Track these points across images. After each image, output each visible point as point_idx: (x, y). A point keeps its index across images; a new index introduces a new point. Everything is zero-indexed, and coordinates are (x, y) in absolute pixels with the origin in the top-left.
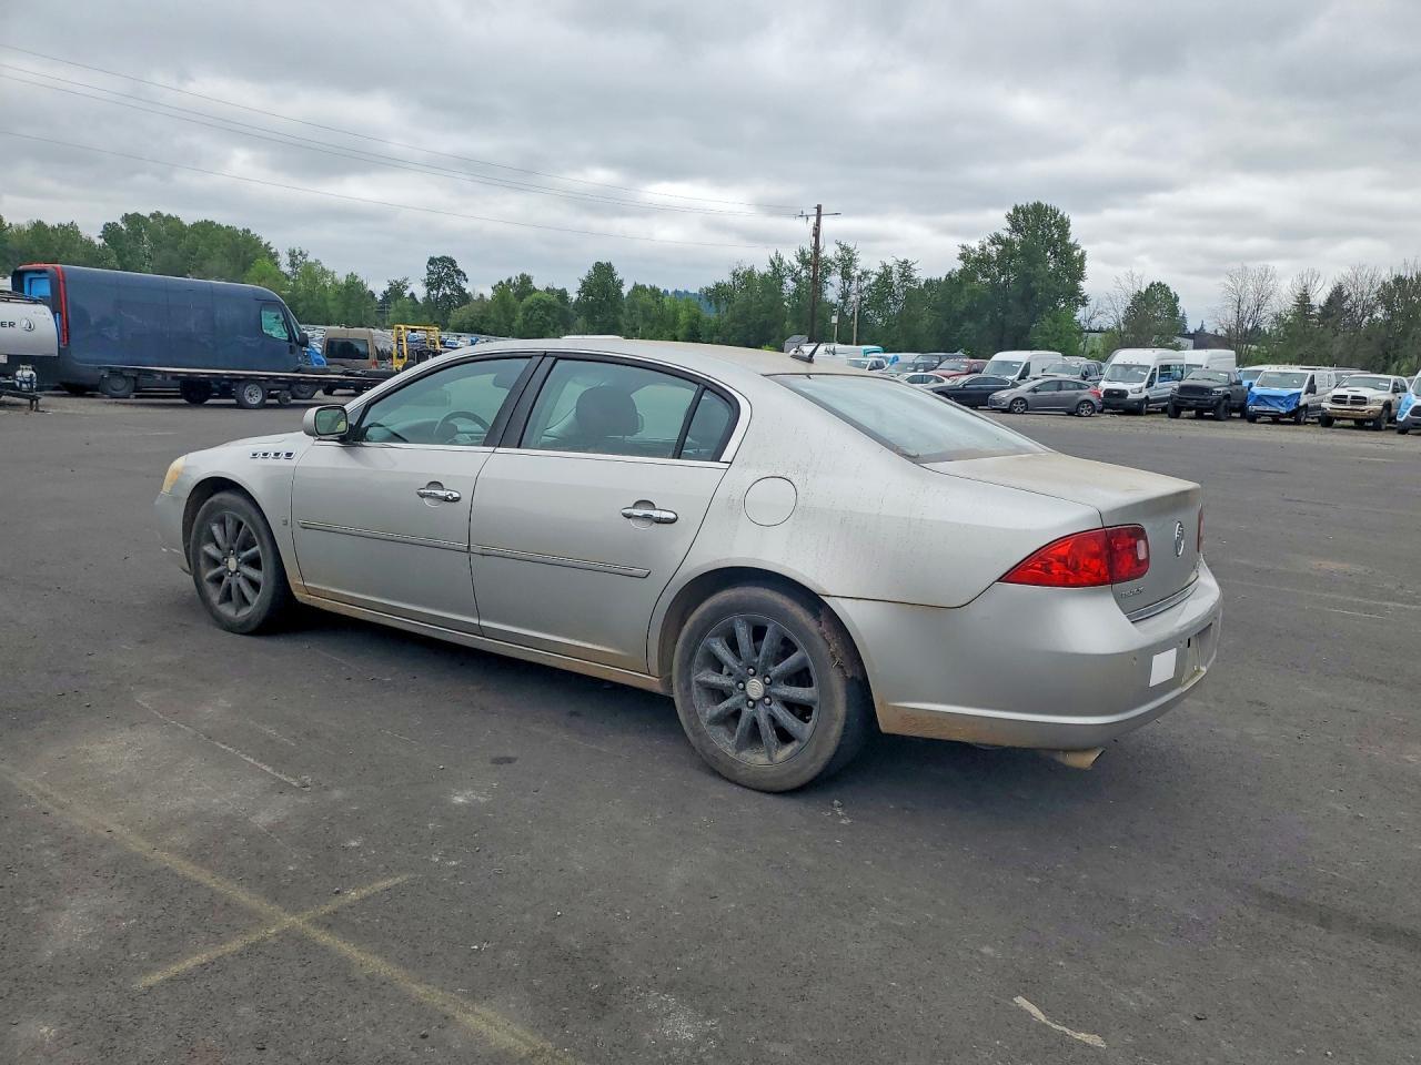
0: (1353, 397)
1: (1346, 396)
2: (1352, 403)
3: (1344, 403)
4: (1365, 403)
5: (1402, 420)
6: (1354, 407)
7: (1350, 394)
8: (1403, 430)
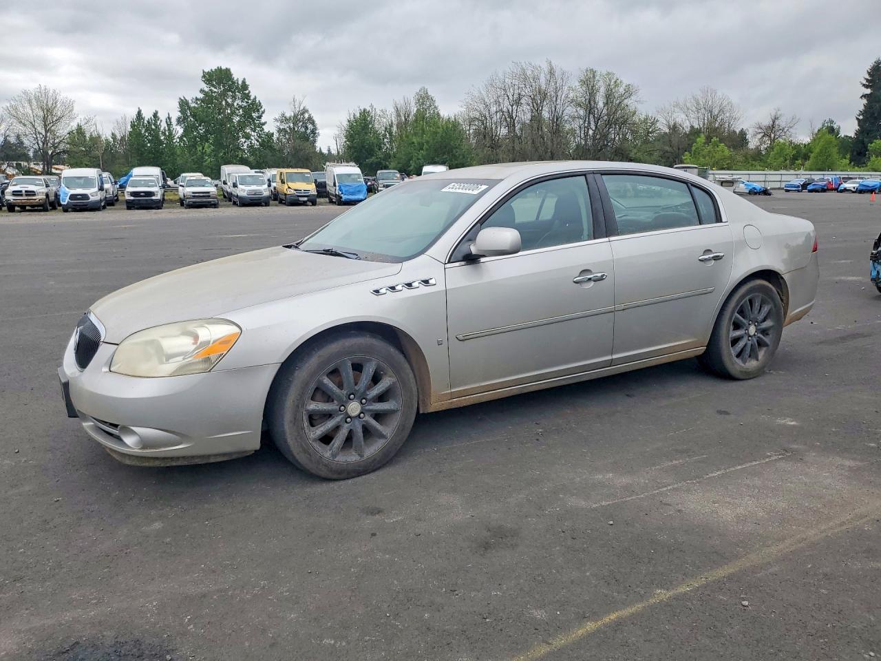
0: (26, 191)
1: (21, 191)
2: (26, 195)
3: (22, 195)
4: (35, 195)
5: (66, 203)
6: (30, 198)
7: (24, 190)
8: (65, 210)
